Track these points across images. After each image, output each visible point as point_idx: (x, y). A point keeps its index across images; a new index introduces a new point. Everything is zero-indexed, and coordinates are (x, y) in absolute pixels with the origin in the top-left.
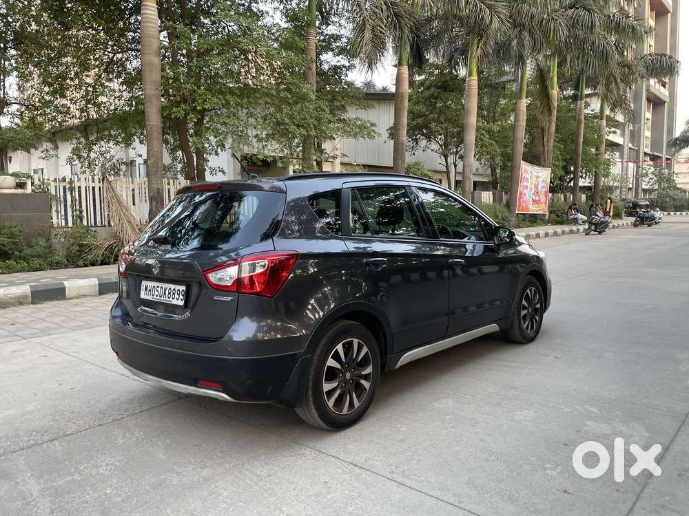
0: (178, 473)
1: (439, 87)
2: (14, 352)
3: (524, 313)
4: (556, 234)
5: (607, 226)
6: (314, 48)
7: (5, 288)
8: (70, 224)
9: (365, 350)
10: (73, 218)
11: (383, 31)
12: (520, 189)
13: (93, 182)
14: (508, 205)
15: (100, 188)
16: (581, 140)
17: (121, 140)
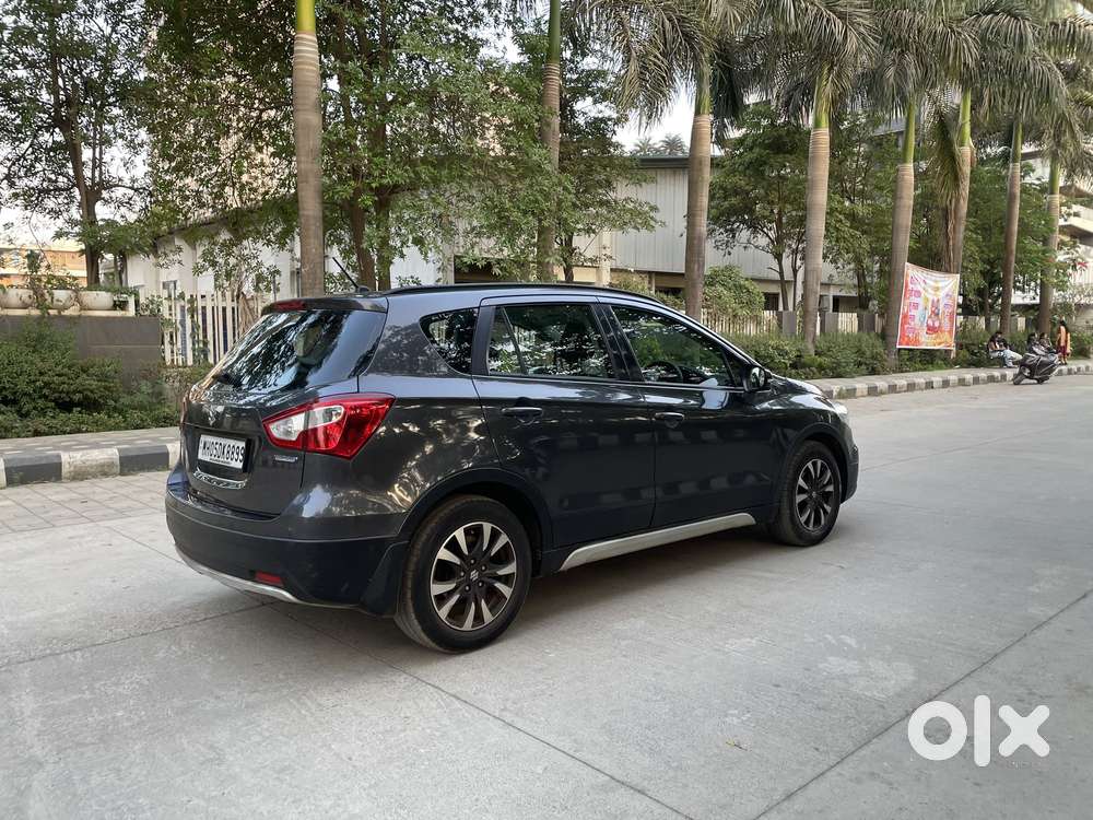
0: (217, 698)
1: (769, 147)
2: (71, 538)
3: (800, 498)
4: (962, 382)
5: (1051, 371)
6: (557, 93)
7: (85, 451)
8: (190, 362)
9: (503, 539)
10: (194, 355)
11: (659, 63)
12: (904, 308)
13: (224, 300)
14: (884, 336)
15: (233, 309)
16: (1015, 227)
17: (273, 239)
